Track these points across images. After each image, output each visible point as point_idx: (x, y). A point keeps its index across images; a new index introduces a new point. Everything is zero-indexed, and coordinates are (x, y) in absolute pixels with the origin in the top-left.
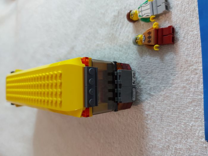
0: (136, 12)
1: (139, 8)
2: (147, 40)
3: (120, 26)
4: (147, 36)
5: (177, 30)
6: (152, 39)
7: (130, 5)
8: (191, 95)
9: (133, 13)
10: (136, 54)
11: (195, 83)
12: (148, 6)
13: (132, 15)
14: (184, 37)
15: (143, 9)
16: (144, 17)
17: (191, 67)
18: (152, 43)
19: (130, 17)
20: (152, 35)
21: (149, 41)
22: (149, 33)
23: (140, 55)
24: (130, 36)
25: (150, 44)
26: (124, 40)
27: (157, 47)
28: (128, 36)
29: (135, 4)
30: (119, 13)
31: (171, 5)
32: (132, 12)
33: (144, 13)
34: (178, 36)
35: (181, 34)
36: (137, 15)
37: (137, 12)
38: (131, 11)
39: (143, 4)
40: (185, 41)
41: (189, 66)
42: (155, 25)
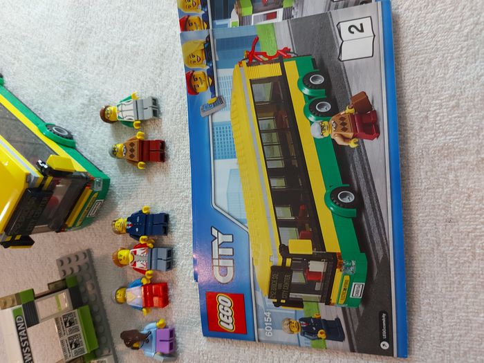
0: (114, 110)
1: (118, 106)
2: (129, 153)
3: (91, 123)
4: (129, 148)
5: (167, 144)
6: (136, 153)
7: (107, 93)
8: (181, 228)
9: (109, 112)
10: (116, 169)
11: (185, 213)
12: (131, 107)
13: (108, 114)
14: (175, 156)
15: (124, 108)
16: (125, 119)
17: (182, 194)
18: (136, 159)
19: (104, 116)
20: (136, 148)
21: (132, 156)
22: (132, 144)
23: (121, 171)
24: (107, 141)
25: (133, 159)
26: (97, 145)
27: (142, 166)
28: (104, 141)
29: (115, 93)
30: (90, 100)
31: (162, 110)
32: (108, 109)
33: (125, 114)
34: (169, 153)
35: (172, 150)
36: (115, 114)
37: (116, 111)
38: (106, 107)
39: (124, 100)
40: (176, 160)
41: (181, 192)
42: (139, 135)
